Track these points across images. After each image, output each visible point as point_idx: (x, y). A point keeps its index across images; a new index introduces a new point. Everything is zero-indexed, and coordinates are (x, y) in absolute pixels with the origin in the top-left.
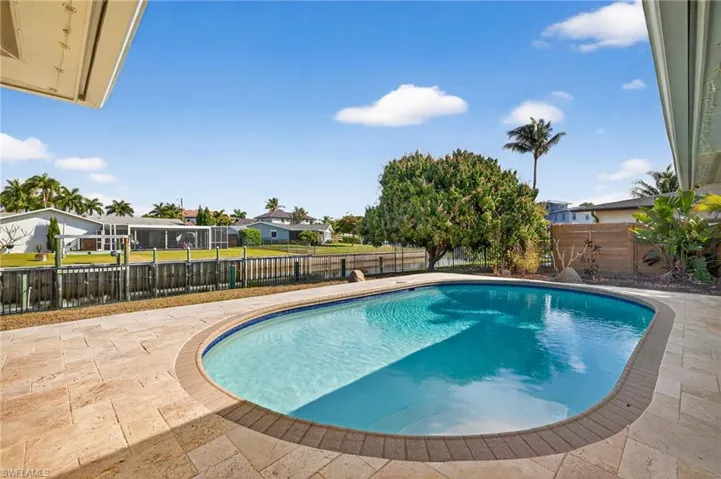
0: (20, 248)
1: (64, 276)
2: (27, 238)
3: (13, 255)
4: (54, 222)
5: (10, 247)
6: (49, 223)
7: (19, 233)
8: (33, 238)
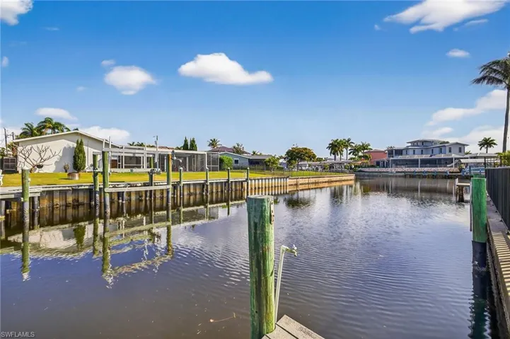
0: (49, 168)
1: (111, 194)
2: (56, 159)
3: (43, 174)
4: (80, 144)
5: (40, 167)
6: (75, 145)
7: (48, 154)
8: (61, 158)
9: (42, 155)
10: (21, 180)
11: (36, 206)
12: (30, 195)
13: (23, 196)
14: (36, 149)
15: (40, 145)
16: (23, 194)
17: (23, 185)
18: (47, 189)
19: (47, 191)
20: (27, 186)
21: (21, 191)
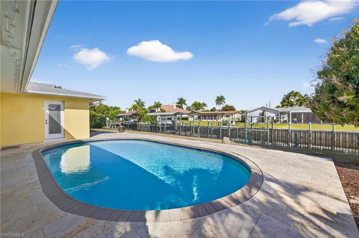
4: (264, 111)
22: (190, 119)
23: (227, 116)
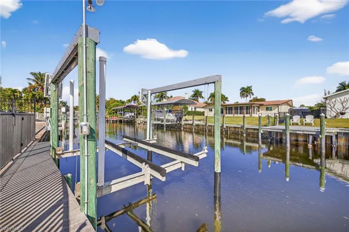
3: (345, 119)
5: (342, 114)
9: (344, 104)
10: (320, 123)
11: (334, 143)
12: (326, 134)
13: (321, 134)
14: (339, 100)
15: (342, 98)
16: (321, 133)
17: (321, 126)
18: (343, 131)
19: (344, 133)
20: (323, 127)
21: (320, 130)
22: (208, 113)
23: (267, 109)
